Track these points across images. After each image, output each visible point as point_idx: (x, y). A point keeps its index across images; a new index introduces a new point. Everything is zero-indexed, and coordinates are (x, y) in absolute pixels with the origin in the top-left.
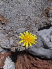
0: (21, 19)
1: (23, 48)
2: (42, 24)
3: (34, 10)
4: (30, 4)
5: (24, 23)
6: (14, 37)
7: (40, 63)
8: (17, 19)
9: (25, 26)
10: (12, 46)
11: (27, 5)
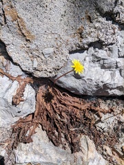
0: (50, 37)
1: (48, 73)
2: (74, 46)
3: (66, 28)
4: (61, 20)
5: (53, 42)
6: (39, 59)
7: (69, 99)
8: (45, 36)
9: (53, 46)
10: (35, 69)
11: (58, 22)
